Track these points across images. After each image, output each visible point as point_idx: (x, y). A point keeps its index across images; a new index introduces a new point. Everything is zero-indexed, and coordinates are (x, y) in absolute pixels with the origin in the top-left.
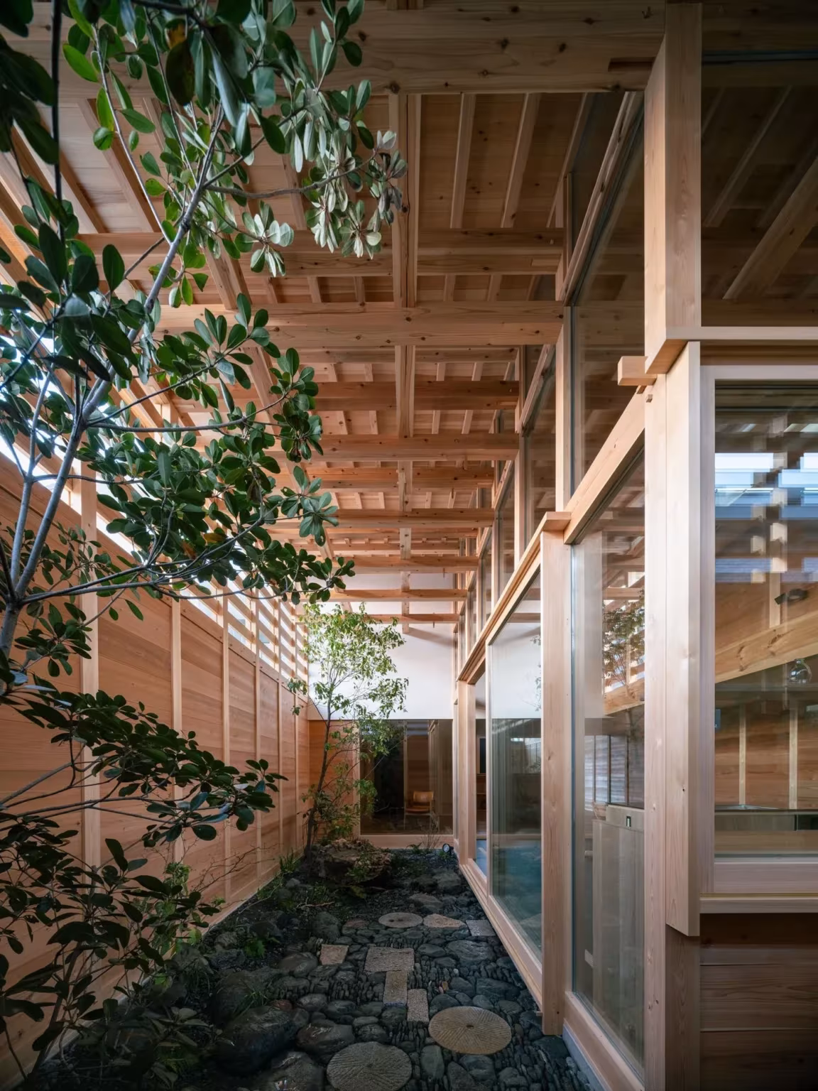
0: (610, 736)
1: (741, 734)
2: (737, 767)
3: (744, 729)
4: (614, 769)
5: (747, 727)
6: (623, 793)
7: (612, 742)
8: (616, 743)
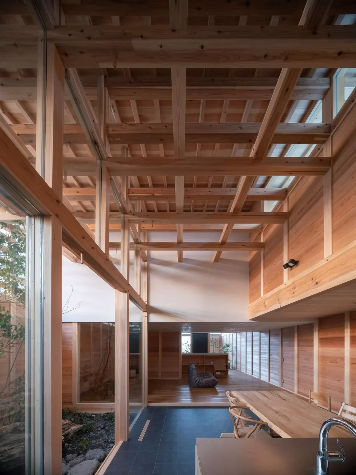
0: (260, 333)
1: (345, 335)
2: (343, 359)
3: (349, 330)
4: (262, 352)
5: (351, 328)
6: (267, 367)
7: (261, 336)
8: (263, 337)
